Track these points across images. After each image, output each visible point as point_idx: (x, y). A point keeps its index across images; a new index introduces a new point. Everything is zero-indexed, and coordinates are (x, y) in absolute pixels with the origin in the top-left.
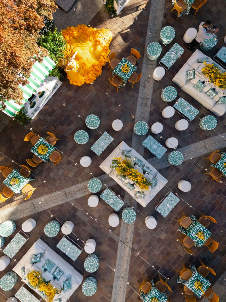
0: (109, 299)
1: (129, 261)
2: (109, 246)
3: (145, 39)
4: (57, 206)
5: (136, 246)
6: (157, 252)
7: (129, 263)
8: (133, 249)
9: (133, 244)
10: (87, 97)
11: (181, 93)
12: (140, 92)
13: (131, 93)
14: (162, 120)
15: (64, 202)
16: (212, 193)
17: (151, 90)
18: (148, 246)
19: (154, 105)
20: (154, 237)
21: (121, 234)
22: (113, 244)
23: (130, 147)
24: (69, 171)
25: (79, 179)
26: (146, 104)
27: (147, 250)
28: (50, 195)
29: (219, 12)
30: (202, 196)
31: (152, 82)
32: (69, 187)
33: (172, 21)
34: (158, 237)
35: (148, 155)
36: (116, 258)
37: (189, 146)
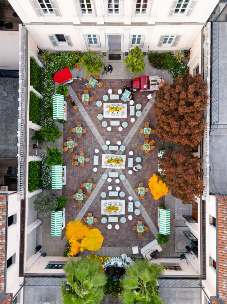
0: (91, 117)
1: (94, 133)
2: (103, 133)
3: (144, 206)
4: (129, 132)
5: (95, 140)
6: (87, 143)
7: (93, 133)
8: (95, 138)
9: (96, 140)
10: (147, 174)
11: (119, 198)
12: (132, 188)
13: (134, 186)
14: (118, 185)
15: (128, 135)
16: (85, 175)
17: (129, 192)
18: (91, 143)
19: (124, 188)
20: (92, 147)
21: (102, 139)
22: (102, 134)
23: (121, 169)
24: (134, 146)
25: (129, 146)
26: (127, 186)
27: (91, 141)
28: (134, 134)
29: (127, 232)
30: (87, 171)
31: (130, 195)
32: (130, 141)
33: (140, 218)
34: (91, 148)
35: (113, 171)
36: (98, 131)
37: (103, 183)
